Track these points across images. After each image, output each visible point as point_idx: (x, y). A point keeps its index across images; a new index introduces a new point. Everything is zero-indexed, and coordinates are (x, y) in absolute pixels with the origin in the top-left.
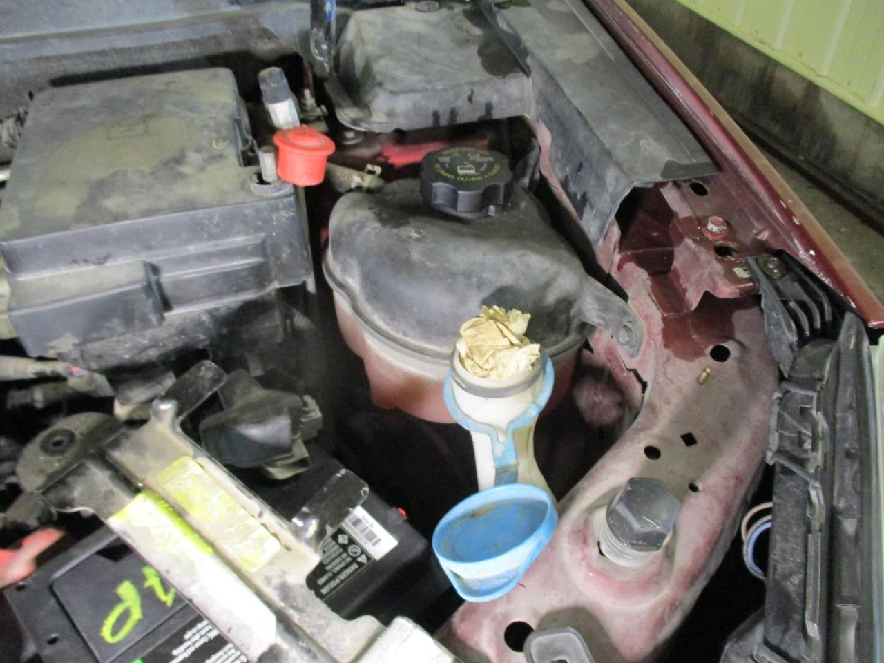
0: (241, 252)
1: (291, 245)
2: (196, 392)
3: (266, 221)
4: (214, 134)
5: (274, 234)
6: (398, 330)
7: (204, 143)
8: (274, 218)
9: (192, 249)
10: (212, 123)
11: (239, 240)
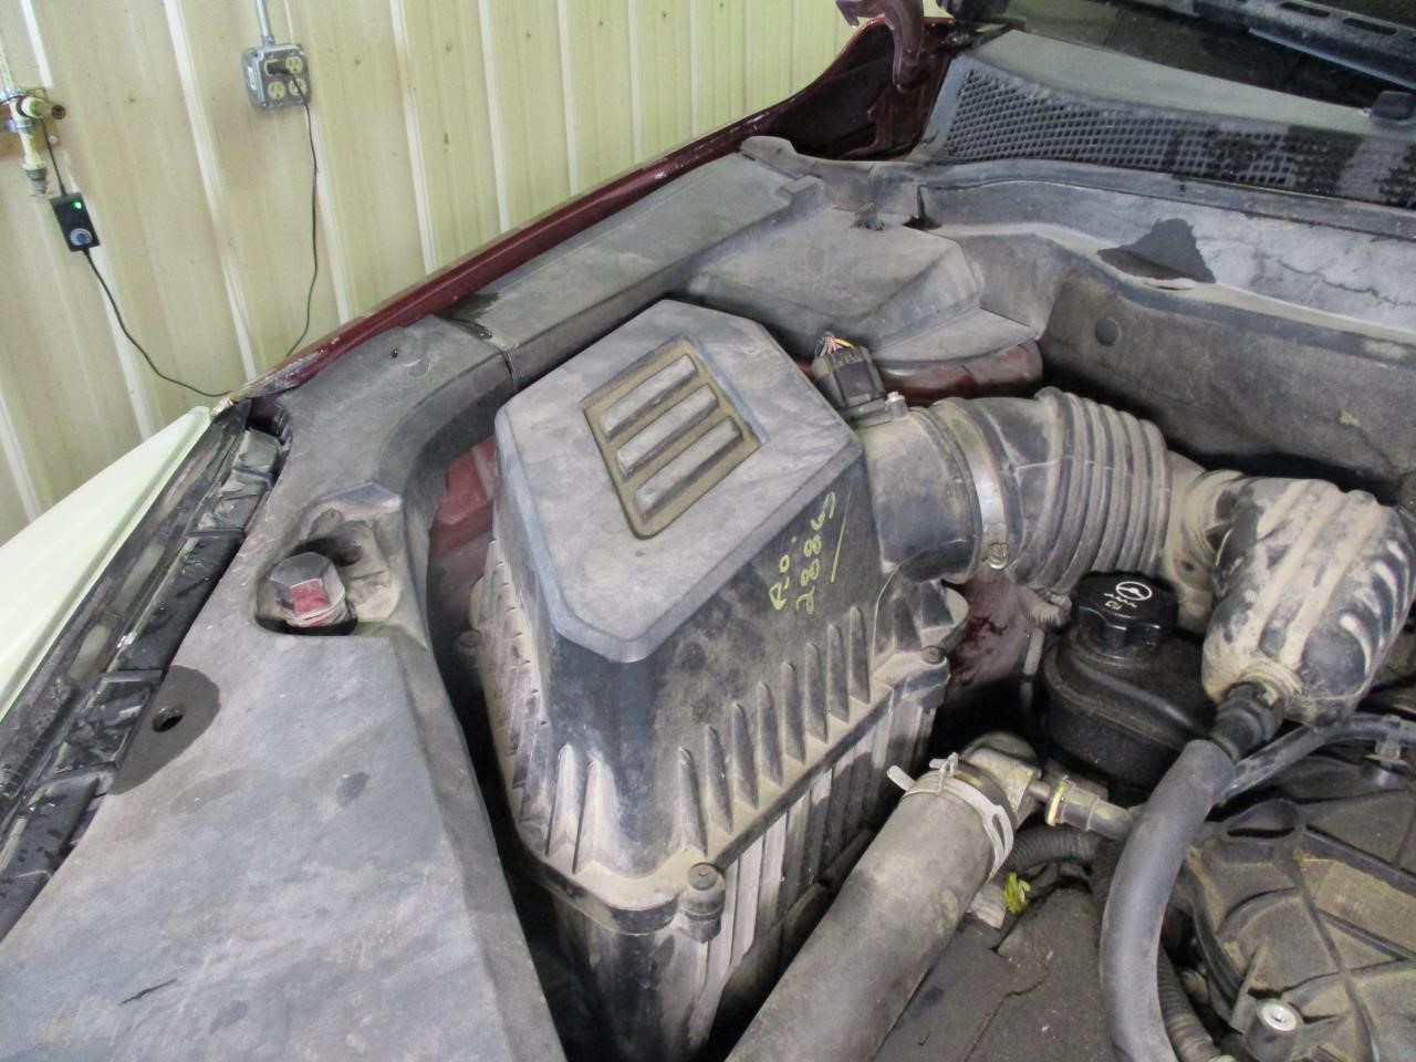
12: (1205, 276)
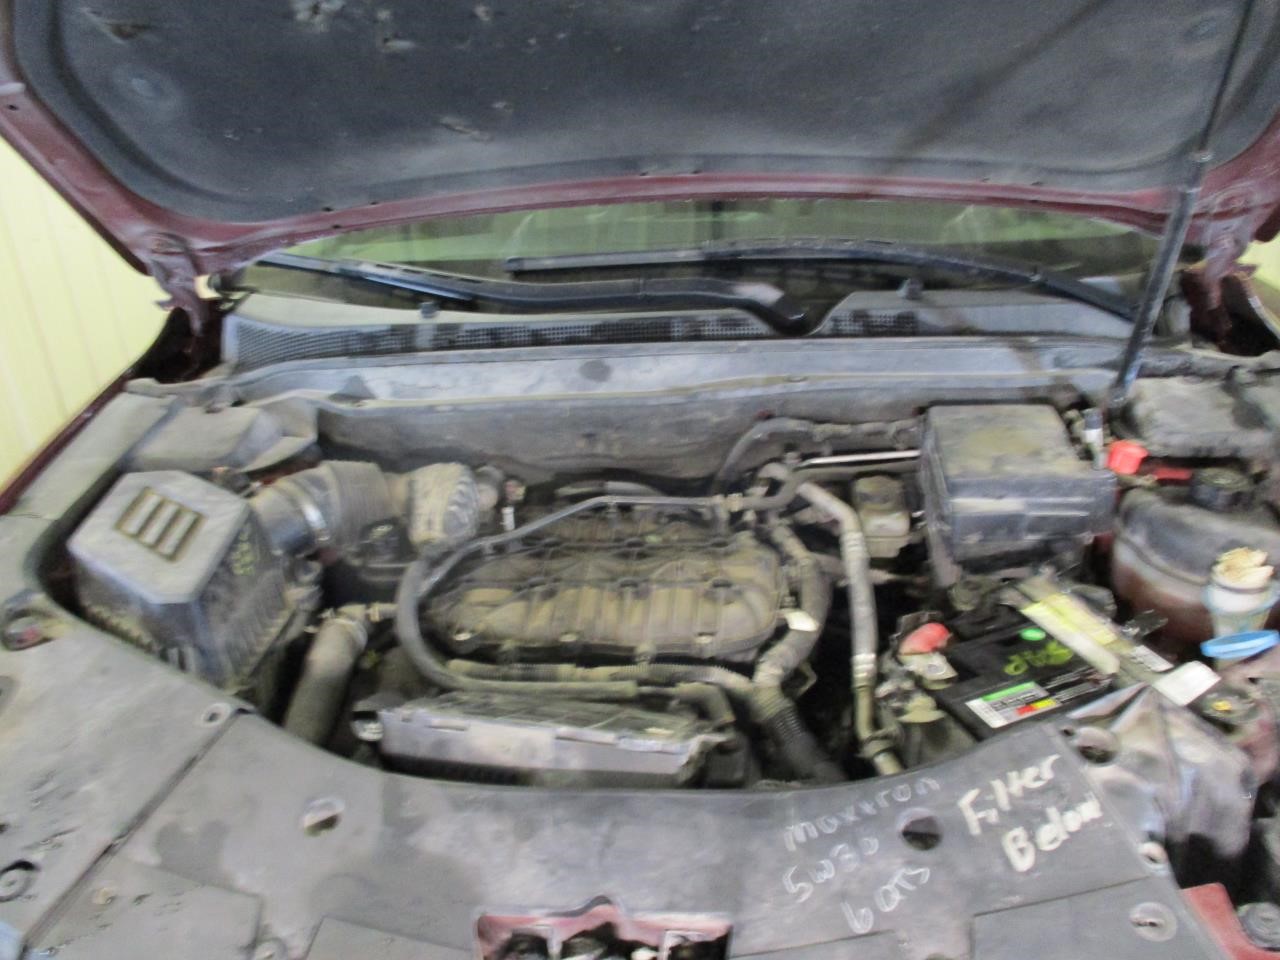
0: (1077, 507)
3: (1095, 492)
4: (1055, 442)
5: (1099, 499)
8: (1102, 489)
9: (1051, 500)
10: (1051, 436)
11: (1077, 500)
12: (371, 397)
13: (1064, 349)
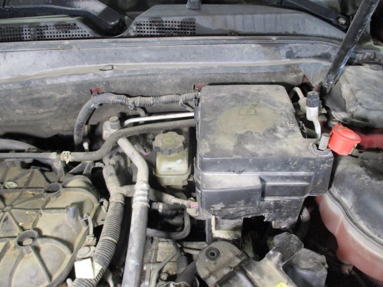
0: (302, 178)
1: (323, 179)
2: (290, 250)
3: (317, 168)
4: (286, 119)
5: (318, 173)
6: (375, 233)
7: (284, 123)
8: (321, 166)
9: (280, 174)
10: (284, 113)
11: (302, 173)
13: (294, 45)
